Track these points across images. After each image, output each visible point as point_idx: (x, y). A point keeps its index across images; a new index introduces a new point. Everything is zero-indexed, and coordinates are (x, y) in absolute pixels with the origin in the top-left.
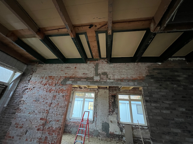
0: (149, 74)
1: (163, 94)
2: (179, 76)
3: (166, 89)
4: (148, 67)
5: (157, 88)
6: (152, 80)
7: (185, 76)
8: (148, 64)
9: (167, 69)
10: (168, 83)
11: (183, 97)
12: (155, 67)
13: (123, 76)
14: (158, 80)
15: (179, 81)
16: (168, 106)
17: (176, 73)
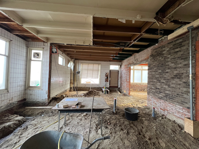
0: (151, 54)
1: (154, 64)
2: (164, 50)
3: (156, 61)
4: (152, 49)
5: (153, 62)
6: (152, 58)
7: (168, 49)
8: (152, 47)
9: (159, 47)
10: (158, 57)
11: (162, 64)
12: (154, 48)
13: (142, 59)
14: (154, 57)
15: (163, 54)
16: (155, 70)
17: (164, 49)
